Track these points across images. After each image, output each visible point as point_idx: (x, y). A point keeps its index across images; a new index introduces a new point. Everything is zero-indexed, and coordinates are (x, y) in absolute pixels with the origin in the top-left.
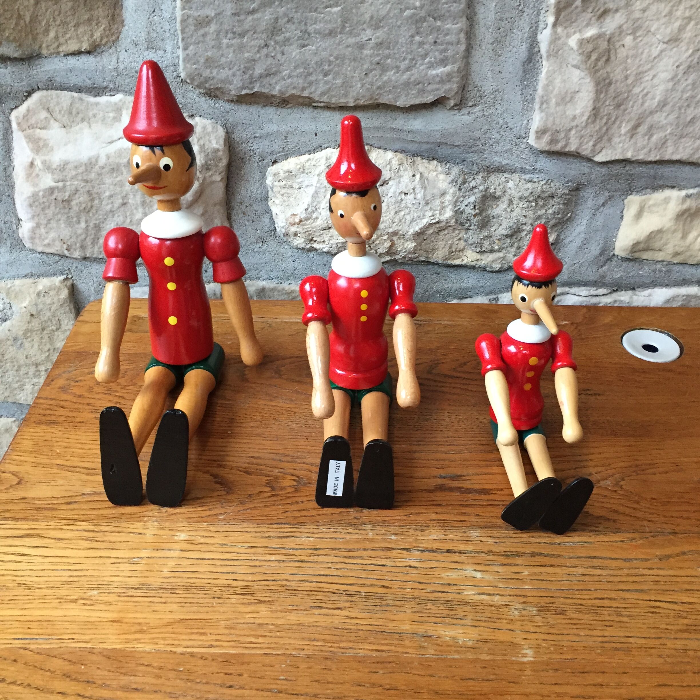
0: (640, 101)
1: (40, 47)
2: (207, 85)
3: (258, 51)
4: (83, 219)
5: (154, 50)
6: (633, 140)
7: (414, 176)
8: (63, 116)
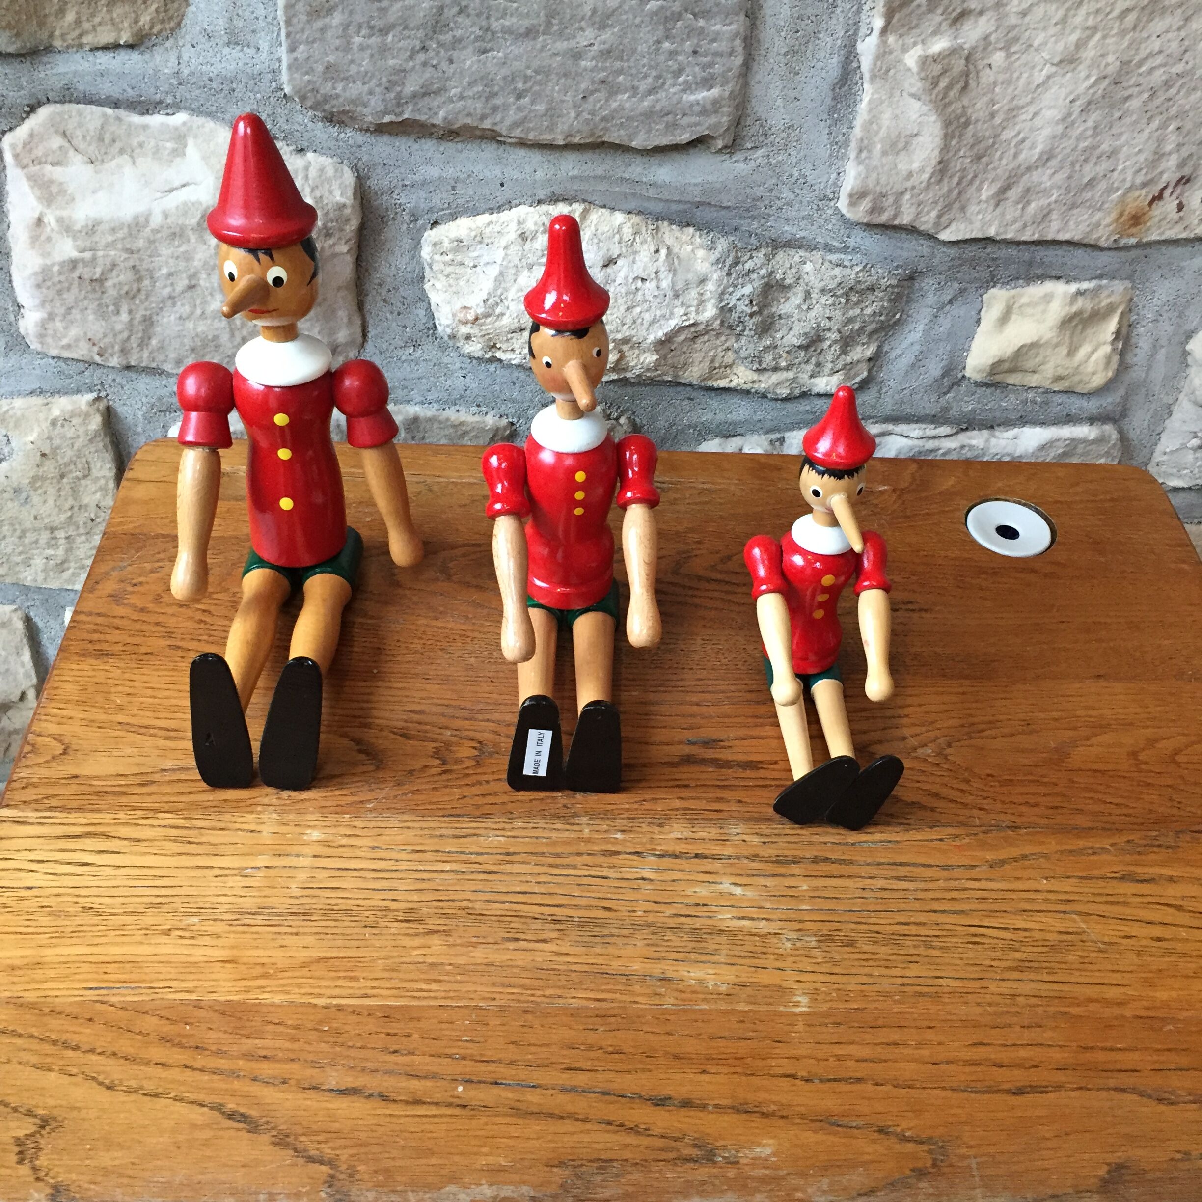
0: (1012, 152)
1: (51, 36)
2: (327, 107)
3: (411, 58)
4: (124, 309)
5: (239, 47)
6: (999, 210)
7: (657, 251)
8: (90, 145)
